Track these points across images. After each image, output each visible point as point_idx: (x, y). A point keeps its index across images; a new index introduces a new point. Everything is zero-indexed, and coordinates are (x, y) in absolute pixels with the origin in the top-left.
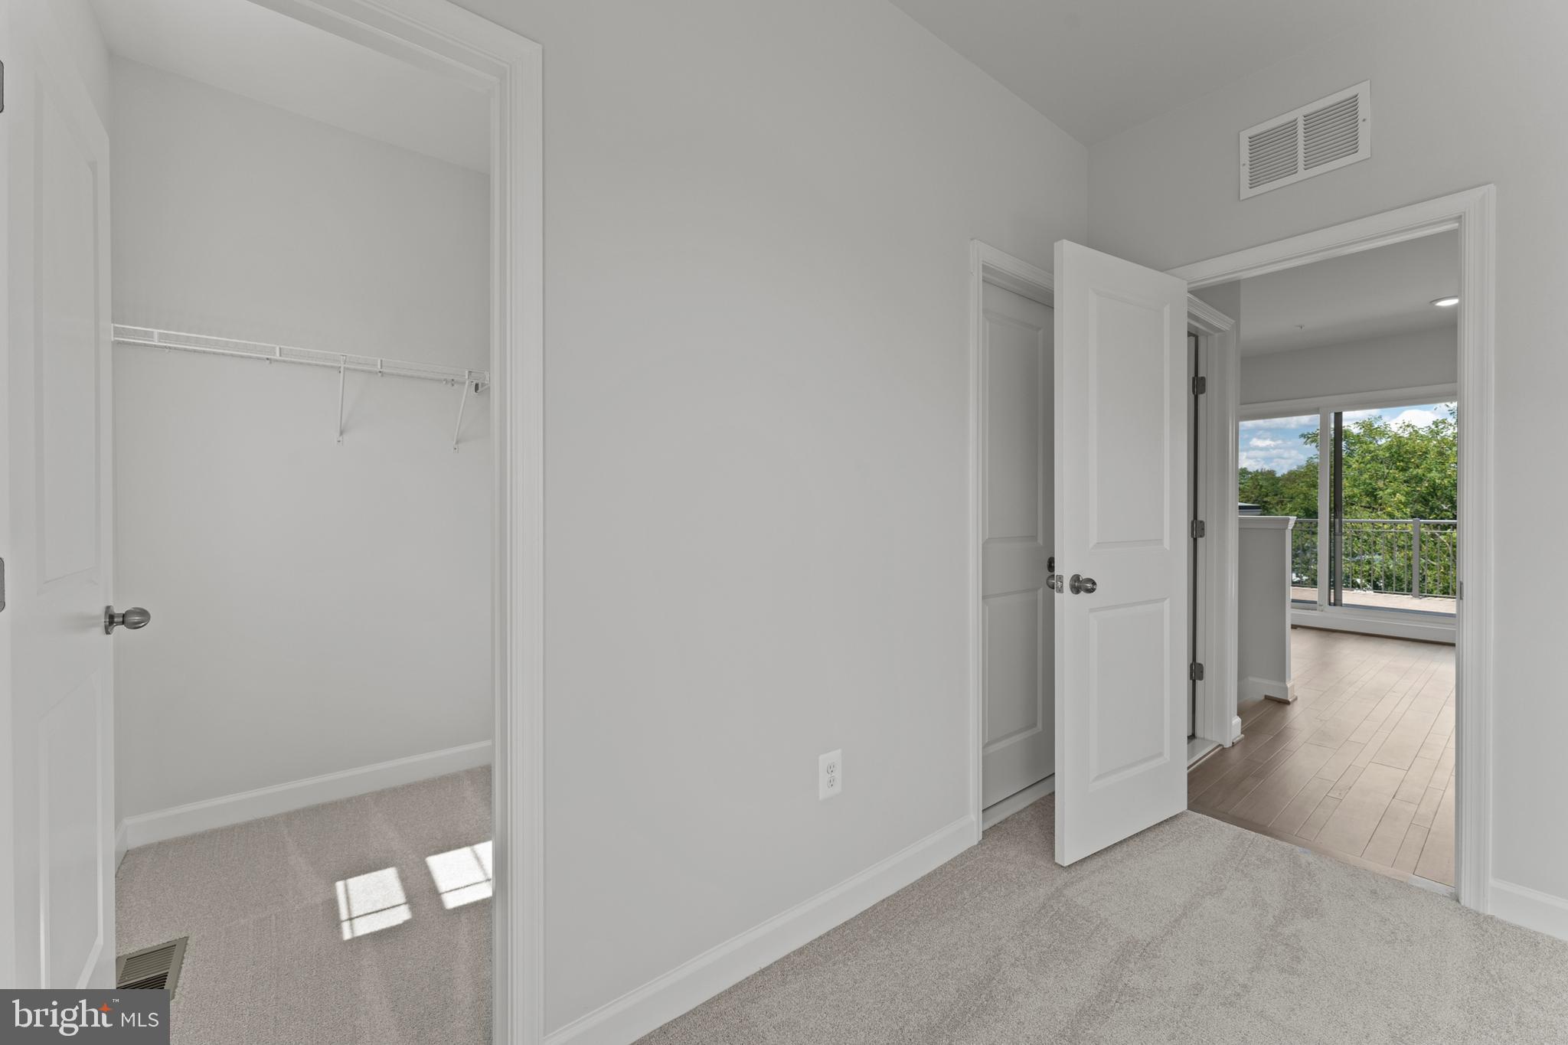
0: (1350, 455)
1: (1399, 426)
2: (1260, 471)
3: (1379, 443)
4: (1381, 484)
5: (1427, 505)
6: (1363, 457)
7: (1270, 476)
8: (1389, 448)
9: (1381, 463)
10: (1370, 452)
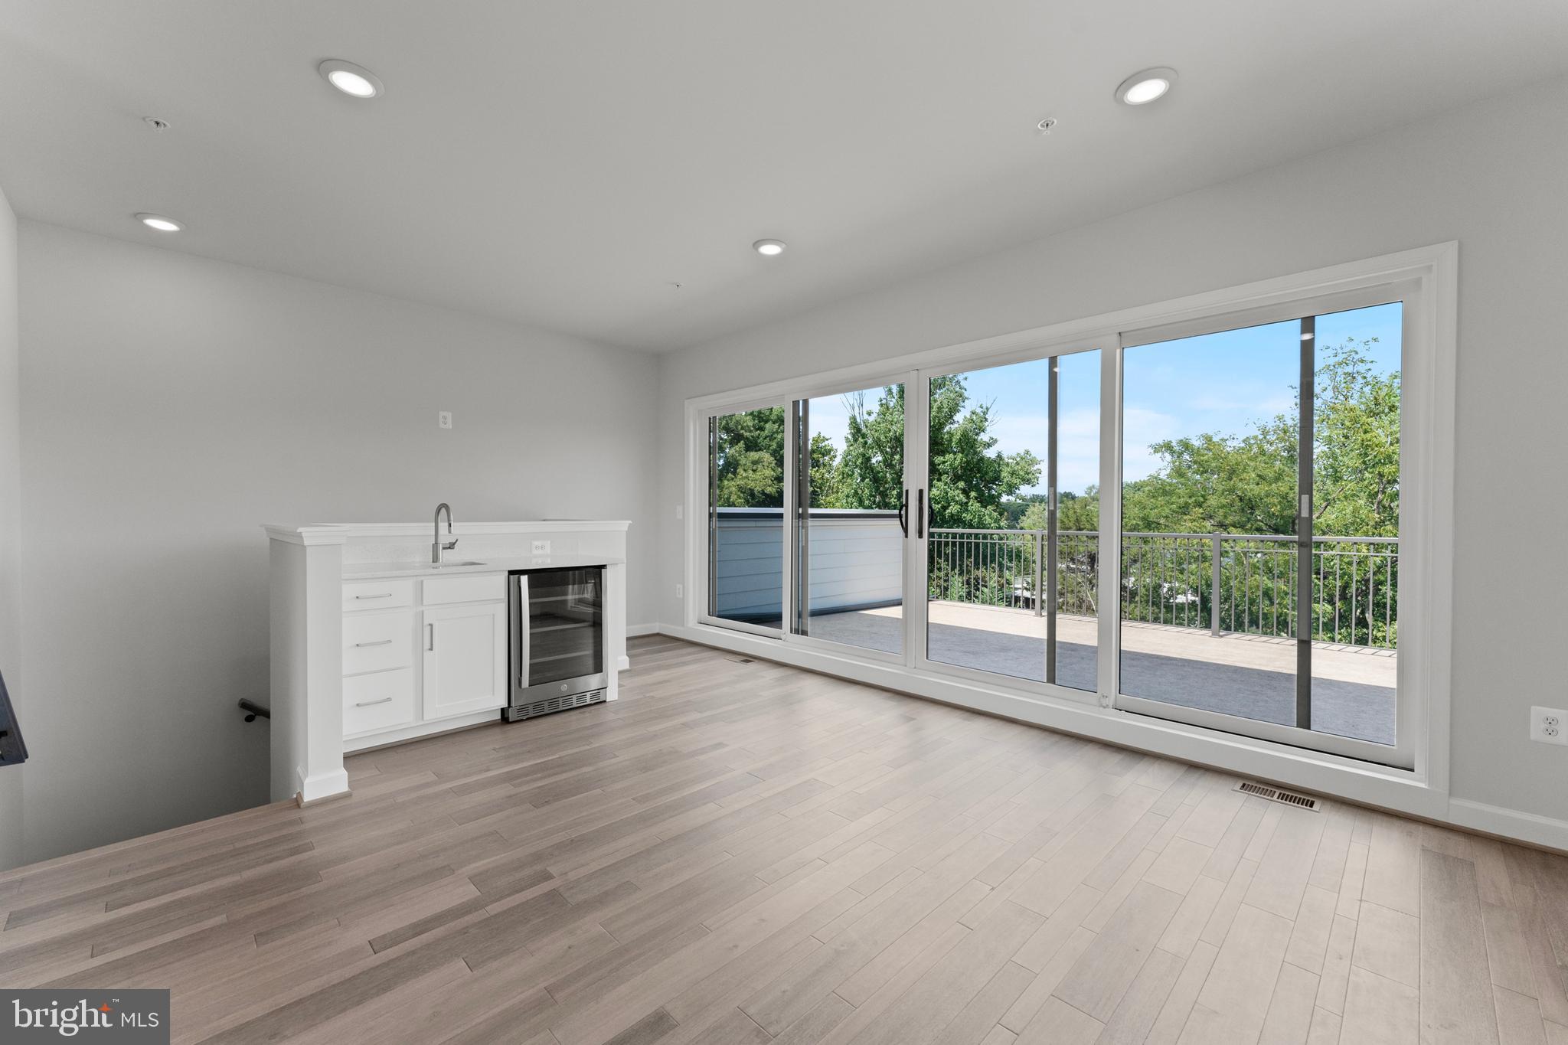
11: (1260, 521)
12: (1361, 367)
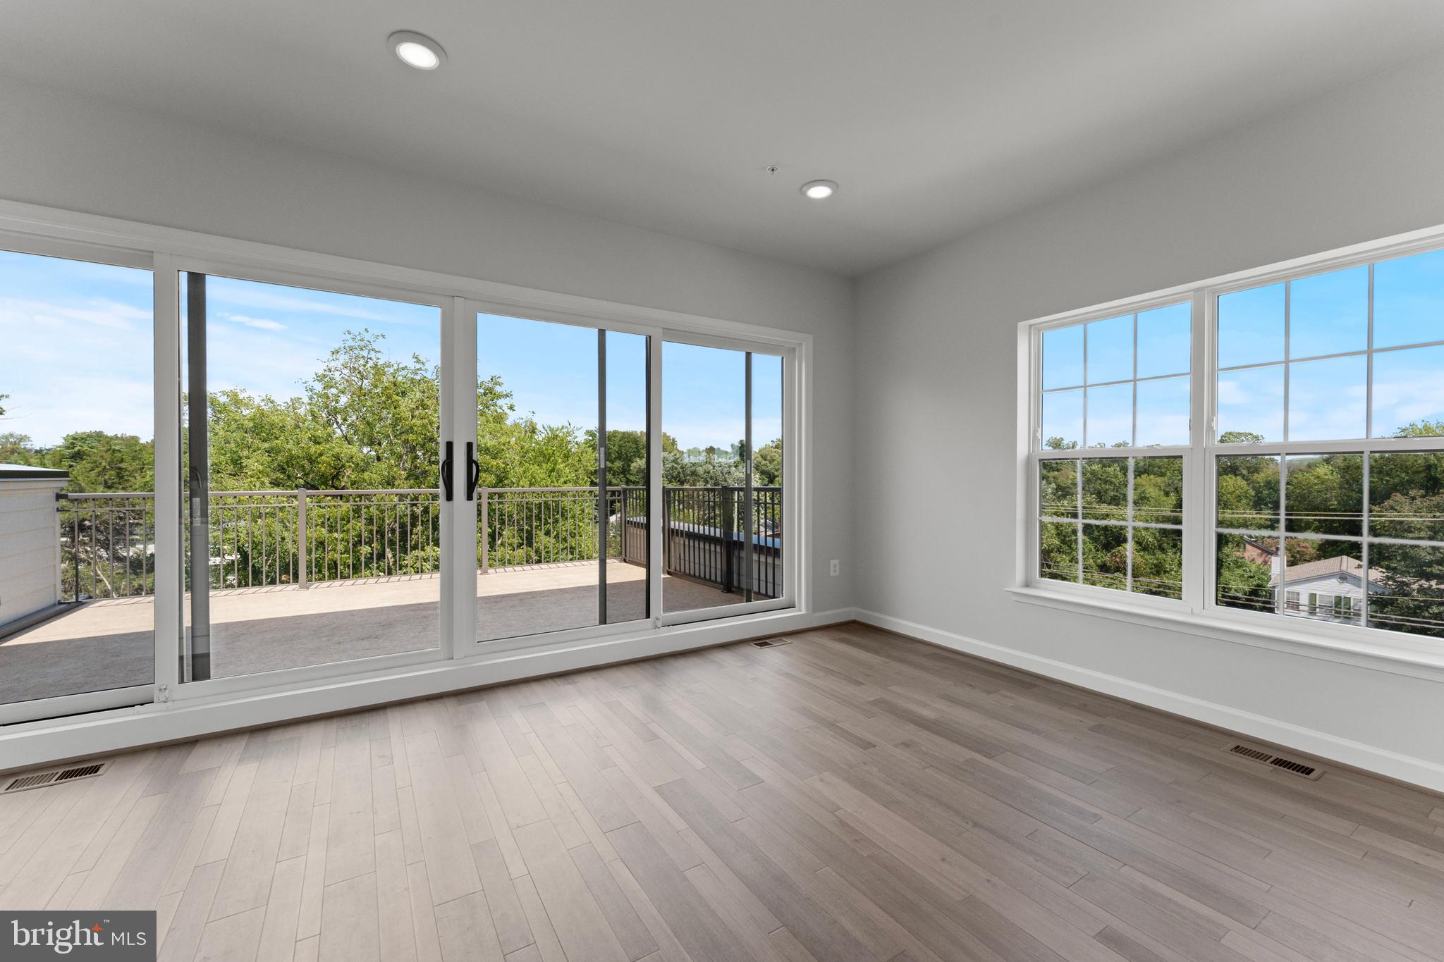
0: (217, 422)
1: (262, 398)
2: (119, 436)
3: (244, 413)
4: (245, 453)
5: (284, 473)
6: (229, 426)
7: (133, 442)
8: (252, 419)
9: (246, 432)
10: (236, 421)
11: (300, 478)
12: (373, 355)
